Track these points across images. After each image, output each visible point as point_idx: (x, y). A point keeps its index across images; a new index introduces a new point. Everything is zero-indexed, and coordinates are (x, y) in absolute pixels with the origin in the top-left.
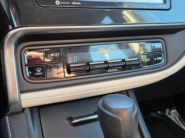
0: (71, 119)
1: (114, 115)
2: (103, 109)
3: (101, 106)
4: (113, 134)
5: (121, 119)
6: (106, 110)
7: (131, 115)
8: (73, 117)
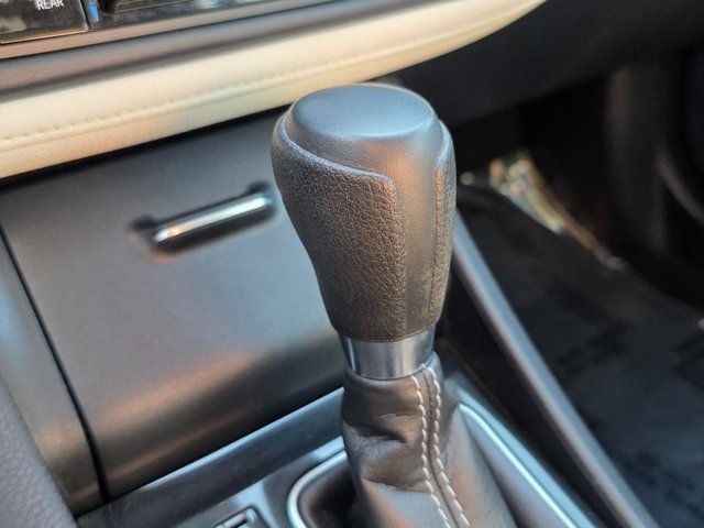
0: (148, 226)
1: (361, 172)
2: (302, 151)
3: (292, 143)
4: (360, 253)
5: (390, 185)
6: (319, 154)
7: (432, 163)
8: (157, 215)
